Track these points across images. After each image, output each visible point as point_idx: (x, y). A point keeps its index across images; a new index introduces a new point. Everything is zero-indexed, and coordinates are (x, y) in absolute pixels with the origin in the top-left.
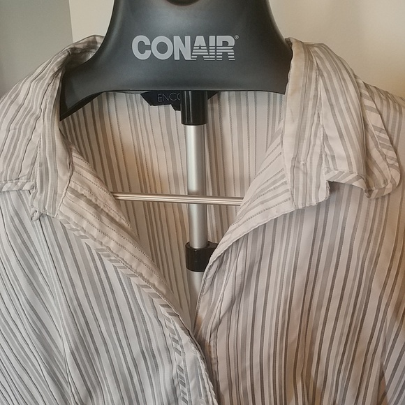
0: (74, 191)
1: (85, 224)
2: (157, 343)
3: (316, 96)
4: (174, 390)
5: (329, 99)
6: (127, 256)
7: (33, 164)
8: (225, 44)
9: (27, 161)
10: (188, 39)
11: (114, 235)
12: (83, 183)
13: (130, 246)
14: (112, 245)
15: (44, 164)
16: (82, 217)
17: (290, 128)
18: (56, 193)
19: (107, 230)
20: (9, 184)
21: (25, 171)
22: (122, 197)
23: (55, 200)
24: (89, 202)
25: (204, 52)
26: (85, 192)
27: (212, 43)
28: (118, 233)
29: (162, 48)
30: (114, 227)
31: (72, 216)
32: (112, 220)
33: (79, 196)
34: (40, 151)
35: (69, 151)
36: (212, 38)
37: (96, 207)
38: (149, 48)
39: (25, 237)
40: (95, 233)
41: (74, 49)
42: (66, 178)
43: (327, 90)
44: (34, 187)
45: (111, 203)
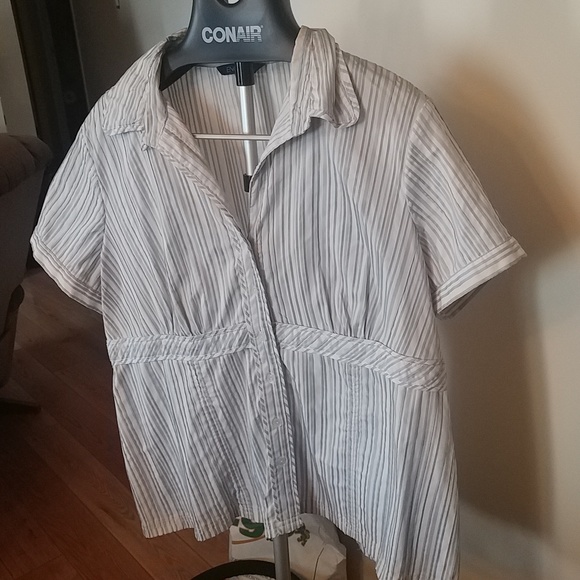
0: (167, 131)
1: (173, 152)
2: (224, 243)
3: (309, 63)
4: (237, 278)
5: (316, 65)
6: (199, 175)
7: (143, 113)
8: (256, 31)
9: (140, 111)
10: (233, 28)
11: (191, 160)
12: (173, 125)
13: (201, 168)
14: (190, 166)
15: (149, 113)
16: (172, 147)
17: (293, 84)
18: (156, 132)
19: (187, 157)
20: (129, 127)
21: (138, 118)
22: (198, 136)
23: (155, 136)
24: (176, 138)
25: (243, 37)
26: (174, 131)
27: (248, 31)
28: (194, 158)
29: (219, 35)
30: (192, 155)
31: (165, 146)
32: (191, 150)
33: (171, 134)
34: (147, 104)
35: (165, 105)
36: (247, 28)
37: (181, 141)
38: (212, 35)
39: (139, 165)
40: (179, 158)
41: (171, 38)
42: (163, 122)
43: (315, 59)
44: (143, 129)
45: (191, 139)
